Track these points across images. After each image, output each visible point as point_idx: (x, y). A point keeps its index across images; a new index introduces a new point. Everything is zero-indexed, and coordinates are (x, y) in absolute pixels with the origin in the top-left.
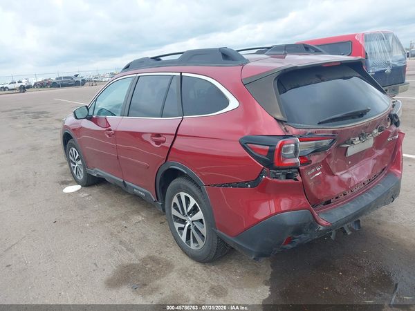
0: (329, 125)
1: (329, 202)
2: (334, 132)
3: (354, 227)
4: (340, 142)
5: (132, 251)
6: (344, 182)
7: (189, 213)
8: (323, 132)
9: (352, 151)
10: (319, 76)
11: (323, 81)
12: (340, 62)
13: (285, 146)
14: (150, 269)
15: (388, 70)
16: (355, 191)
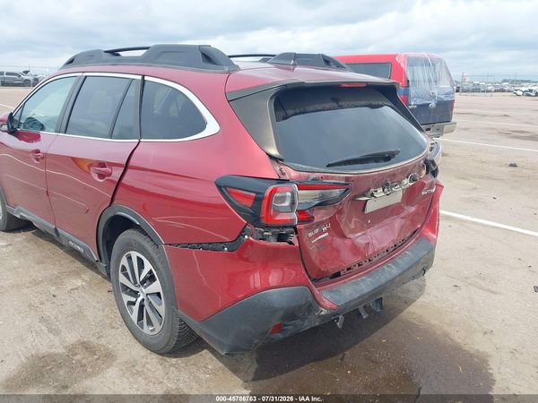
0: (342, 169)
1: (337, 275)
2: (347, 179)
3: (374, 307)
4: (355, 194)
5: (57, 332)
6: (359, 248)
7: (143, 282)
8: (332, 178)
9: (372, 206)
10: (336, 100)
11: (341, 107)
12: (367, 83)
13: (277, 195)
14: (78, 361)
15: (433, 104)
16: (375, 260)
